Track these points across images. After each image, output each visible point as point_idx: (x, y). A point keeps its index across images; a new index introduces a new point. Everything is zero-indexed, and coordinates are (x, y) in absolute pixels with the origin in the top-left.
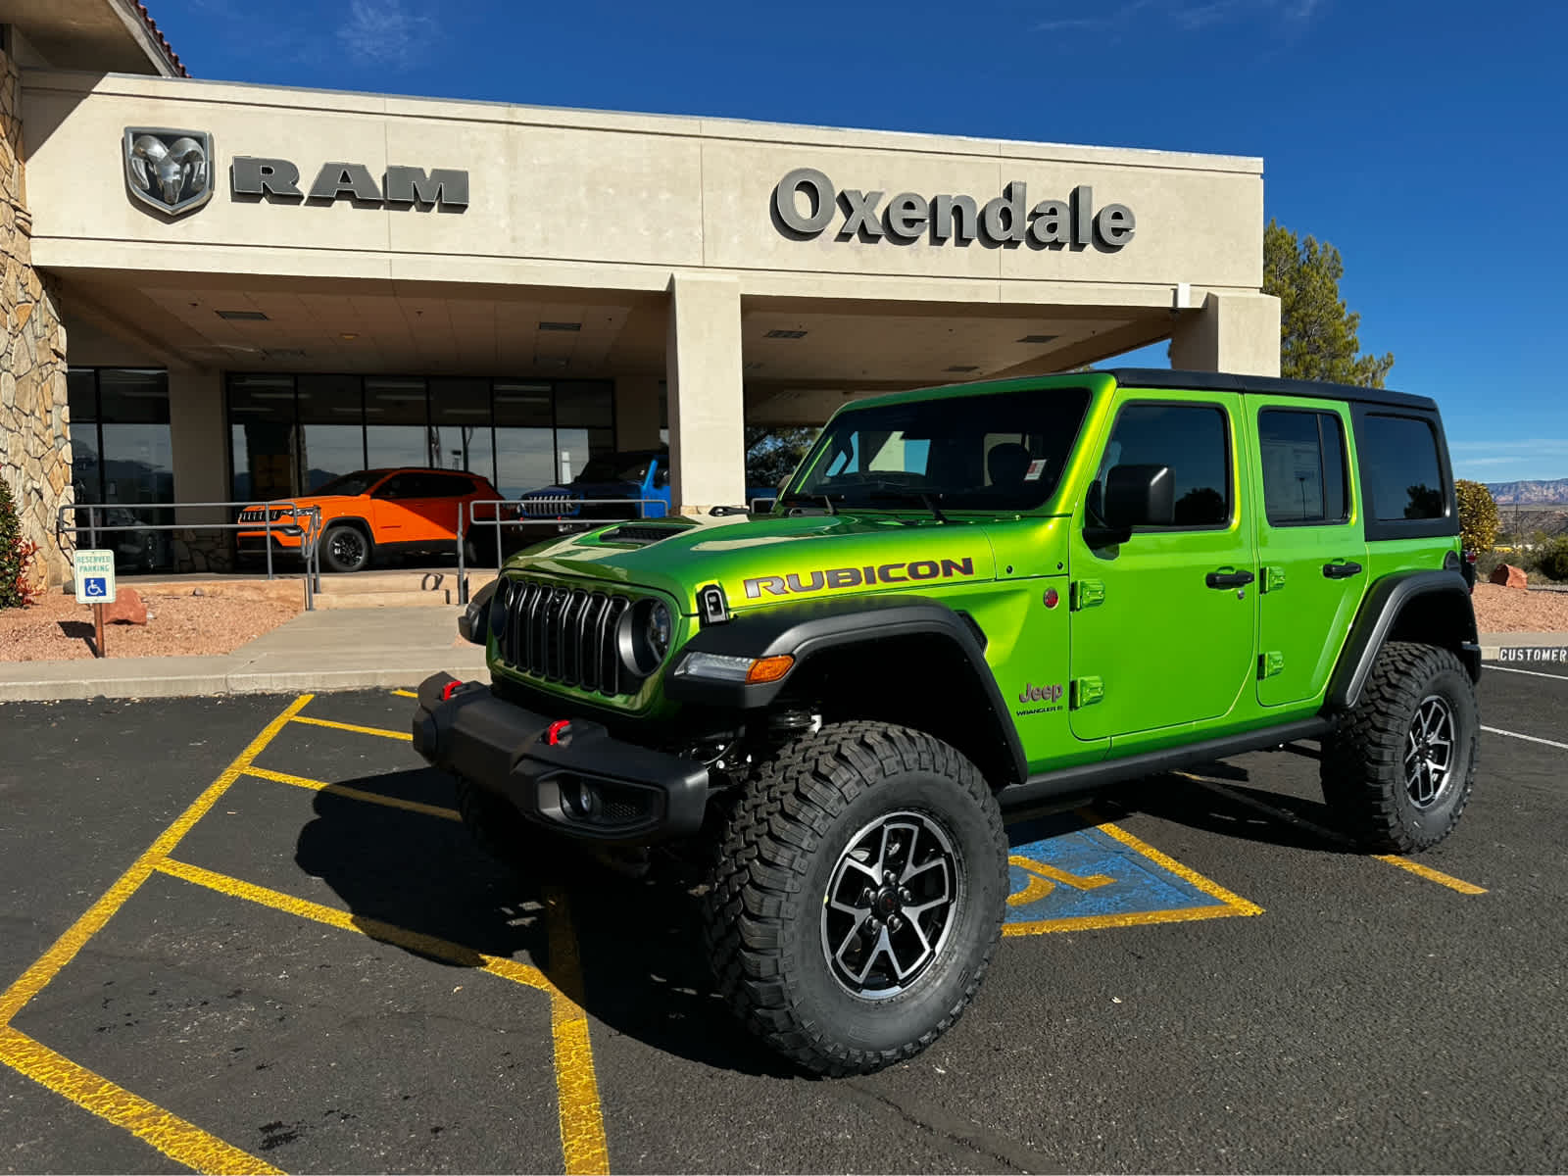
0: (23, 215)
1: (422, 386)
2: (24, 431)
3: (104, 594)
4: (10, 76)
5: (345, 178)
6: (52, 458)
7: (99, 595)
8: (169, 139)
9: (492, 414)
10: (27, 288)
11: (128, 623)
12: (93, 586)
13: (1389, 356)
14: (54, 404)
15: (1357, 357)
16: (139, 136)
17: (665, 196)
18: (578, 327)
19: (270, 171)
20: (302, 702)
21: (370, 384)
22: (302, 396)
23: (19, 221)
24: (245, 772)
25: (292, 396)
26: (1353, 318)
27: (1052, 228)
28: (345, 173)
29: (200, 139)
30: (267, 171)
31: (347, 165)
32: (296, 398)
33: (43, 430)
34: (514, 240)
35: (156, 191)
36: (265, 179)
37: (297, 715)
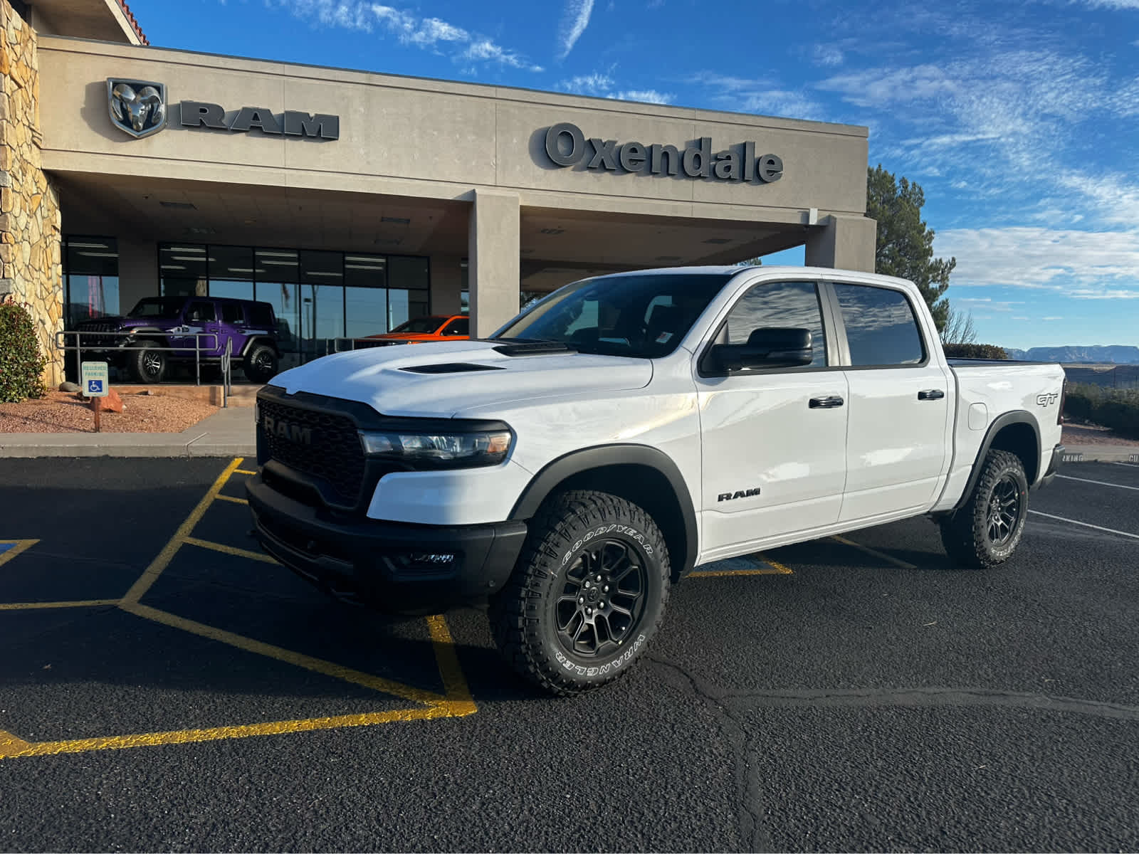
0: (37, 135)
1: (295, 255)
2: (35, 281)
3: (101, 391)
4: (30, 41)
5: (256, 117)
6: (51, 300)
7: (98, 391)
8: (138, 87)
9: (344, 277)
10: (38, 184)
11: (110, 411)
12: (94, 386)
13: (953, 259)
14: (53, 263)
15: (932, 259)
16: (117, 84)
17: (471, 137)
18: (408, 221)
19: (205, 111)
20: (238, 461)
21: (258, 253)
22: (210, 260)
23: (35, 140)
24: (218, 496)
25: (204, 259)
26: (930, 233)
27: (728, 168)
28: (256, 114)
29: (158, 88)
30: (204, 111)
31: (258, 109)
32: (207, 261)
33: (46, 281)
34: (368, 163)
35: (127, 121)
36: (201, 116)
37: (238, 468)
